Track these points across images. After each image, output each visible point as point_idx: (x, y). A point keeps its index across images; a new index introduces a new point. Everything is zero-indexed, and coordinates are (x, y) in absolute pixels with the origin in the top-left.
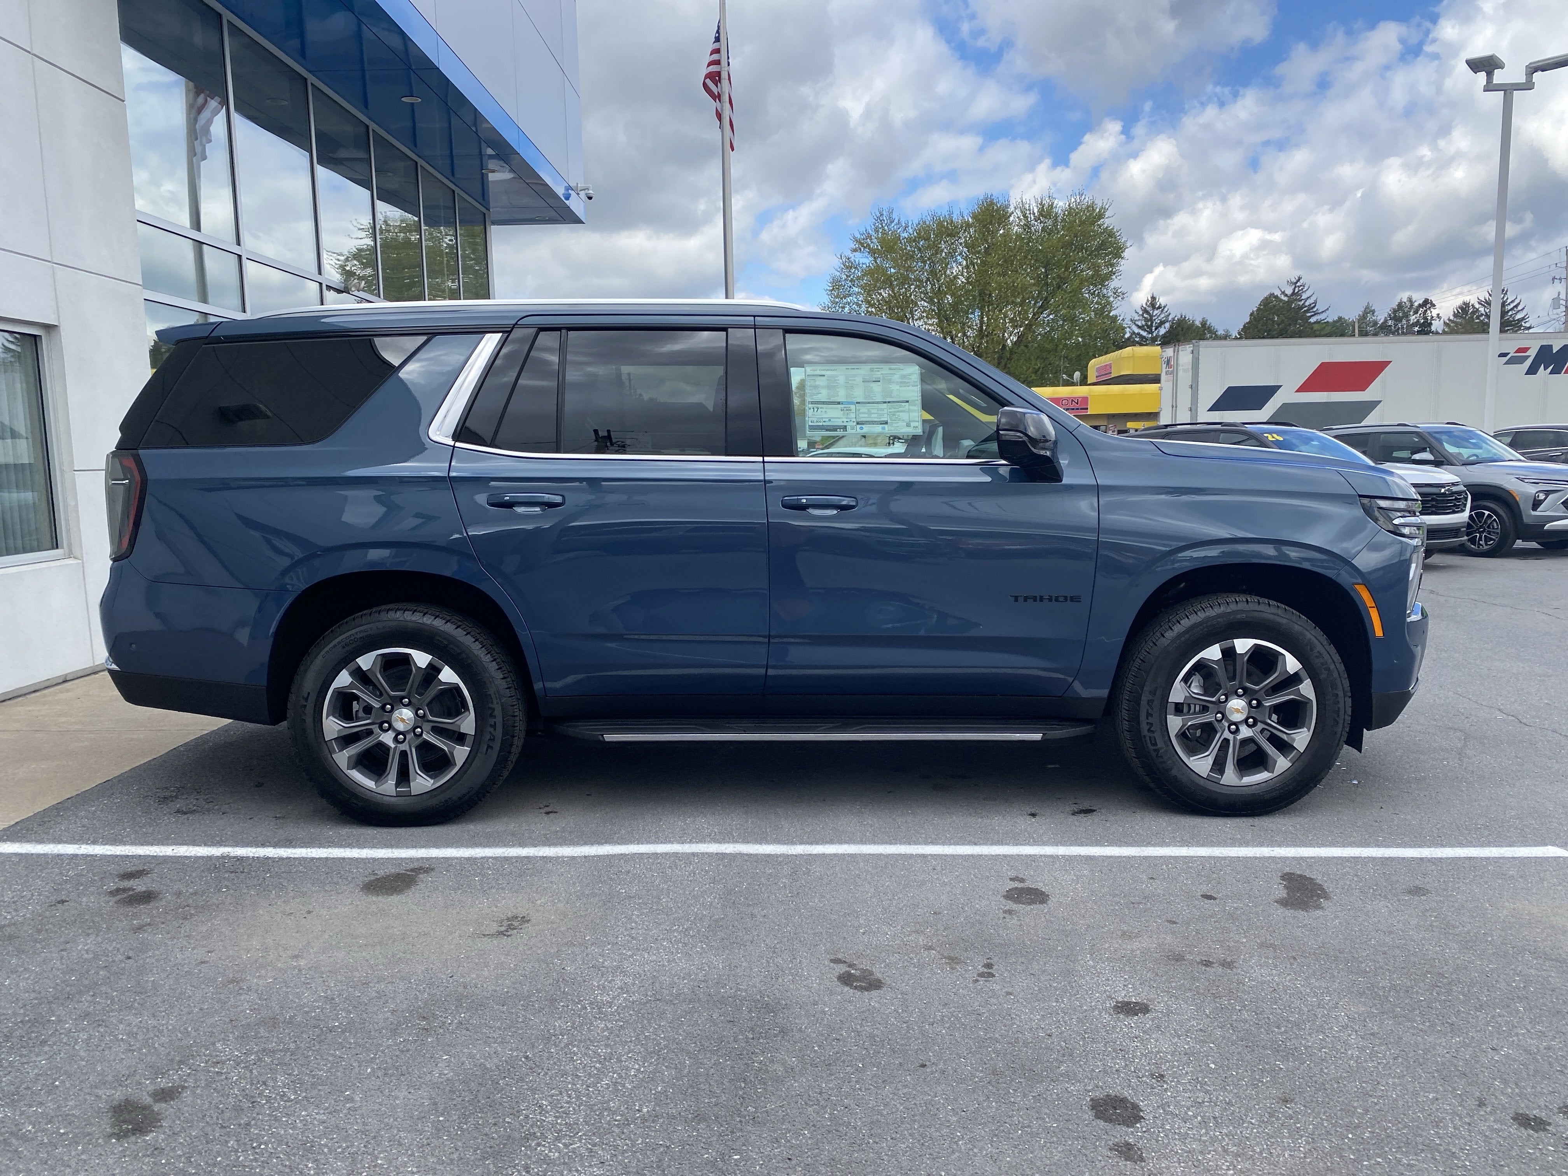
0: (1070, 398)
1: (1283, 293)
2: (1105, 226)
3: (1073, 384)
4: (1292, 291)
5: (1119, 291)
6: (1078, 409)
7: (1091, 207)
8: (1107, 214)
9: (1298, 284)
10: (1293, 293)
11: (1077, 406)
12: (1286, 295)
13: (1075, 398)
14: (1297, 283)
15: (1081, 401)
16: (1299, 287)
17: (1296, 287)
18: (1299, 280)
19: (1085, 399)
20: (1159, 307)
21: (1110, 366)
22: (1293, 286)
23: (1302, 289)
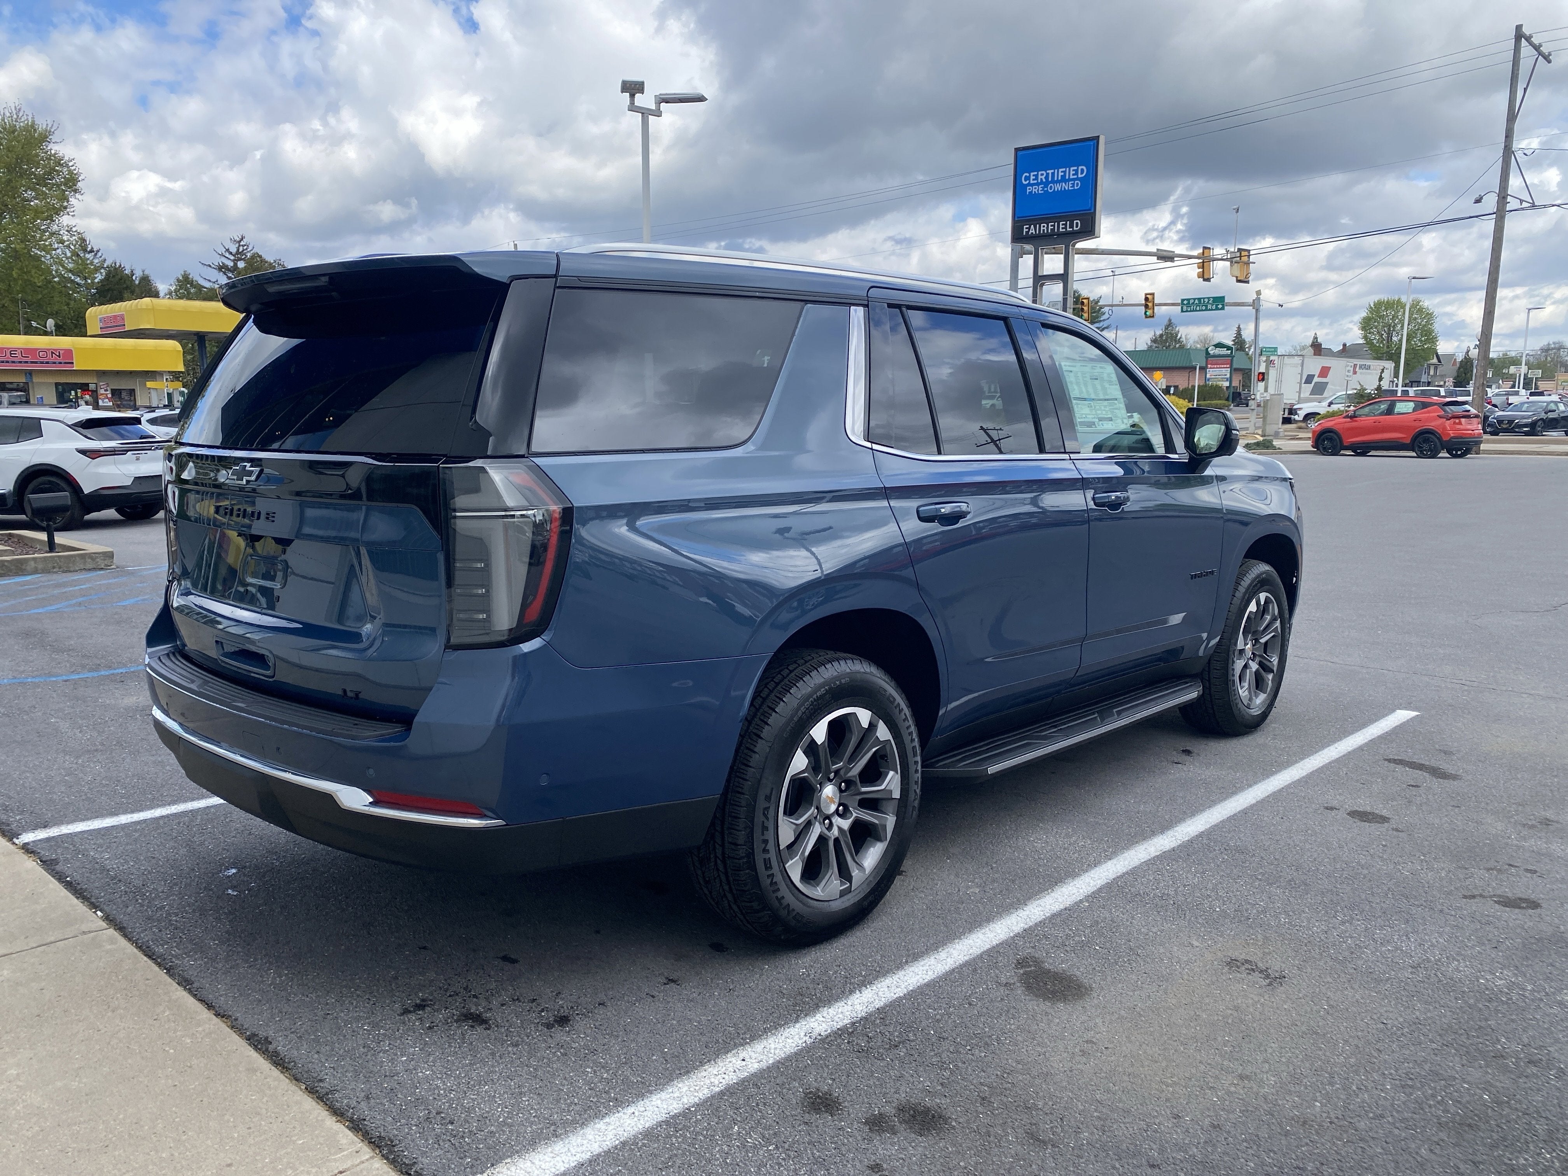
0: (49, 350)
1: (228, 250)
2: (53, 152)
3: (46, 333)
4: (236, 250)
5: (74, 229)
6: (60, 363)
7: (31, 128)
8: (54, 138)
9: (242, 243)
10: (238, 252)
11: (60, 360)
12: (231, 253)
13: (56, 350)
14: (240, 241)
15: (63, 354)
16: (243, 246)
17: (240, 246)
18: (242, 239)
19: (69, 353)
20: (92, 251)
21: (122, 317)
22: (237, 245)
23: (246, 249)
